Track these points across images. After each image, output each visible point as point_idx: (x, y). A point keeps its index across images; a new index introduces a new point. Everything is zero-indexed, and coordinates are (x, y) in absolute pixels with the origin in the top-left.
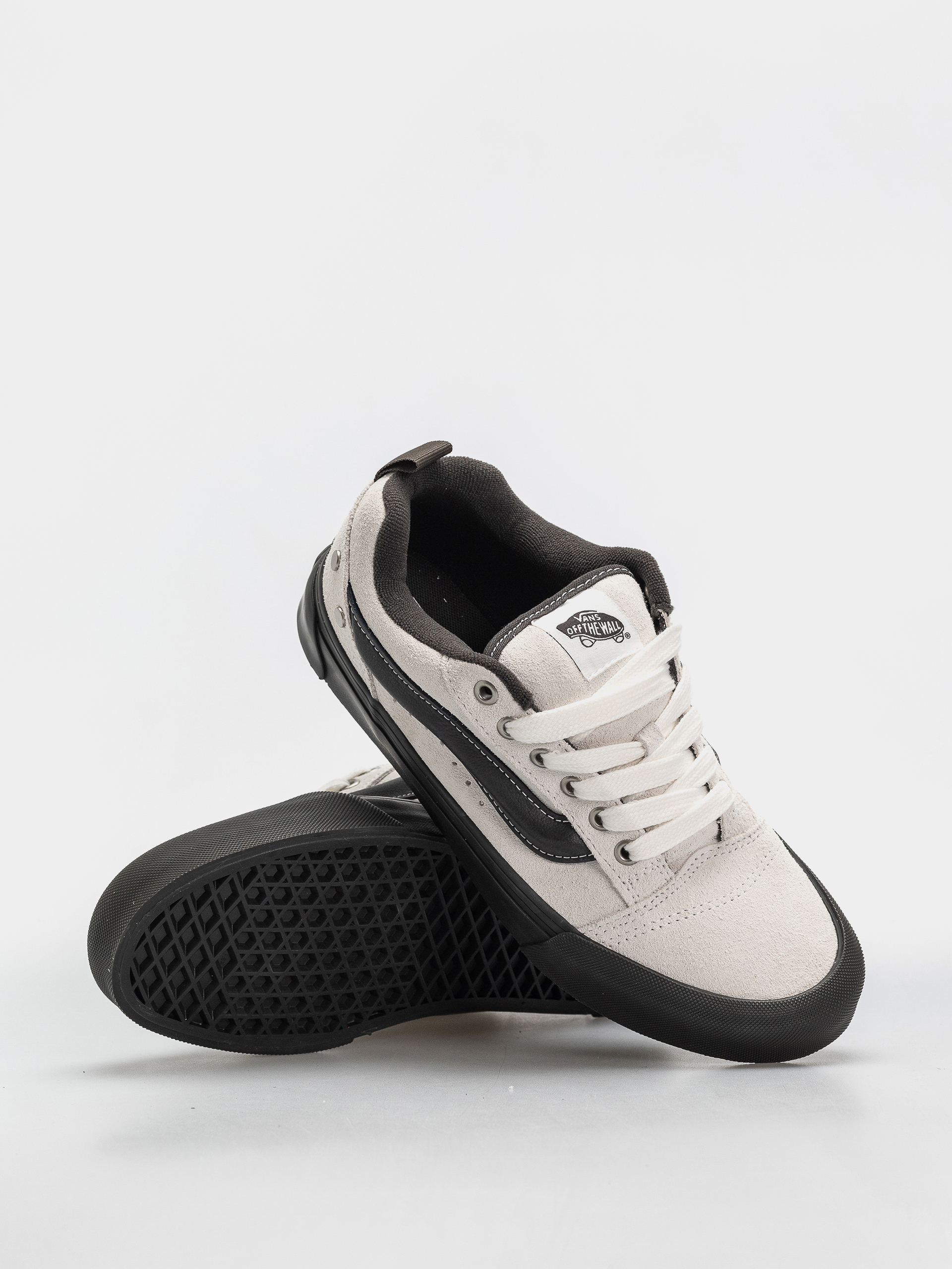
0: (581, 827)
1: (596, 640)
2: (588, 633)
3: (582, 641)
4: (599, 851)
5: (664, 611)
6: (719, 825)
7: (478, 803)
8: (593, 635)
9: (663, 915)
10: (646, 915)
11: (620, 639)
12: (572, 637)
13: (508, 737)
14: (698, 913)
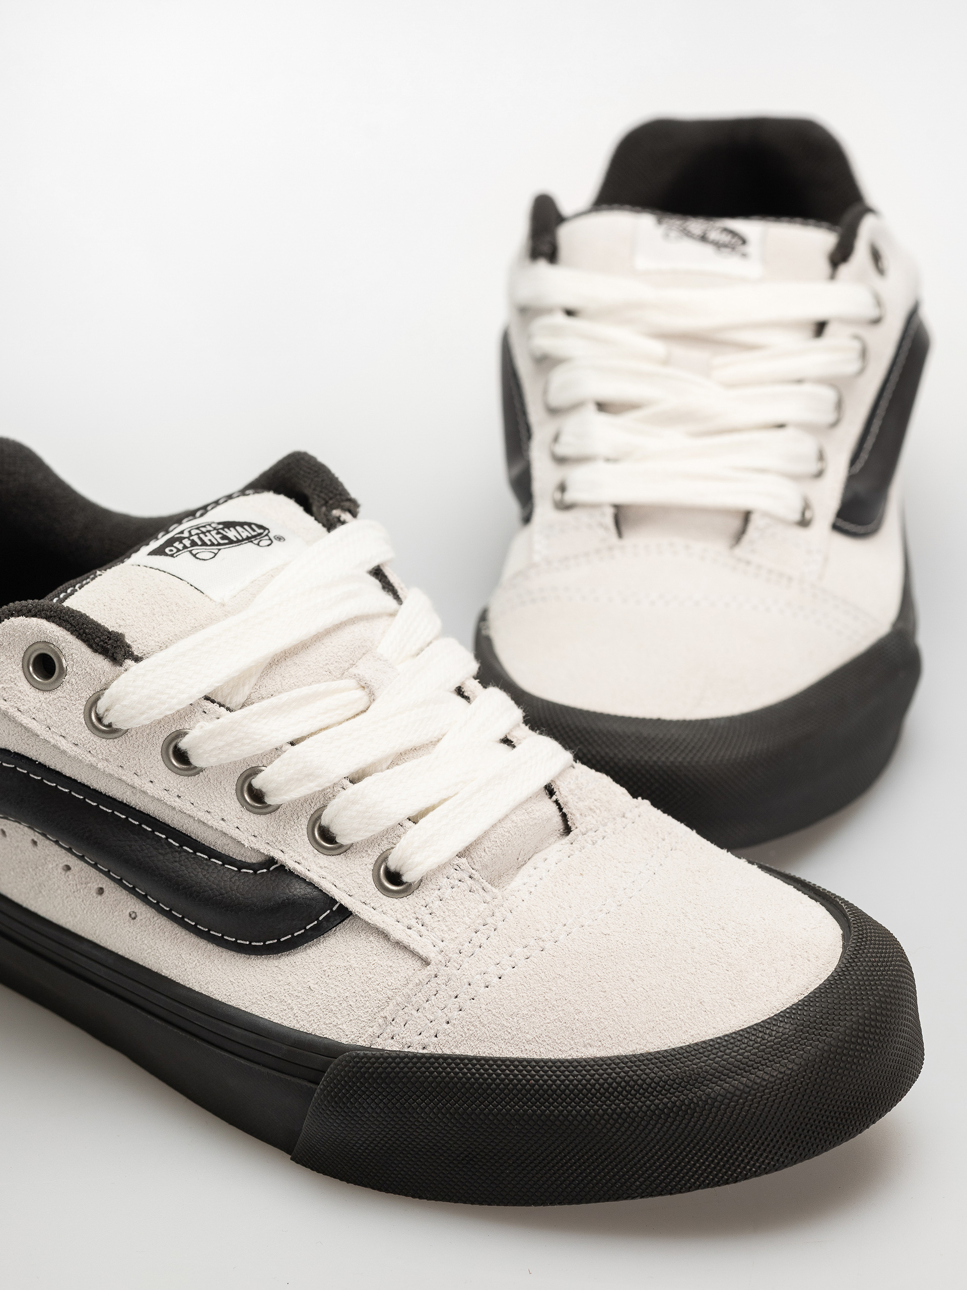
0: (302, 861)
1: (219, 550)
2: (204, 544)
3: (195, 556)
4: (347, 890)
5: (345, 510)
6: (557, 802)
7: (128, 917)
8: (213, 544)
9: (497, 956)
10: (465, 965)
11: (265, 542)
12: (175, 555)
13: (110, 731)
14: (561, 937)
